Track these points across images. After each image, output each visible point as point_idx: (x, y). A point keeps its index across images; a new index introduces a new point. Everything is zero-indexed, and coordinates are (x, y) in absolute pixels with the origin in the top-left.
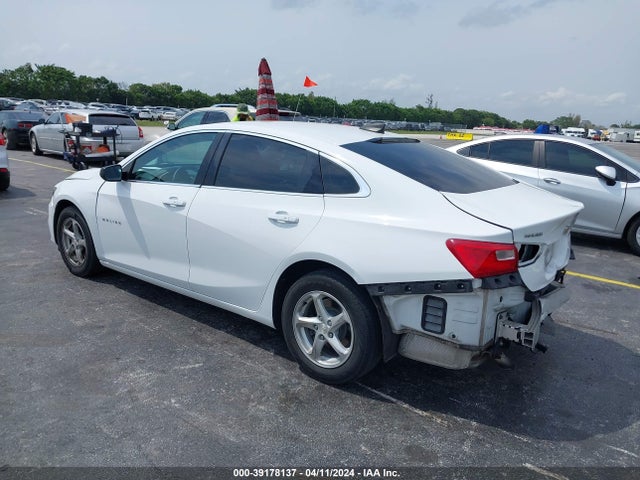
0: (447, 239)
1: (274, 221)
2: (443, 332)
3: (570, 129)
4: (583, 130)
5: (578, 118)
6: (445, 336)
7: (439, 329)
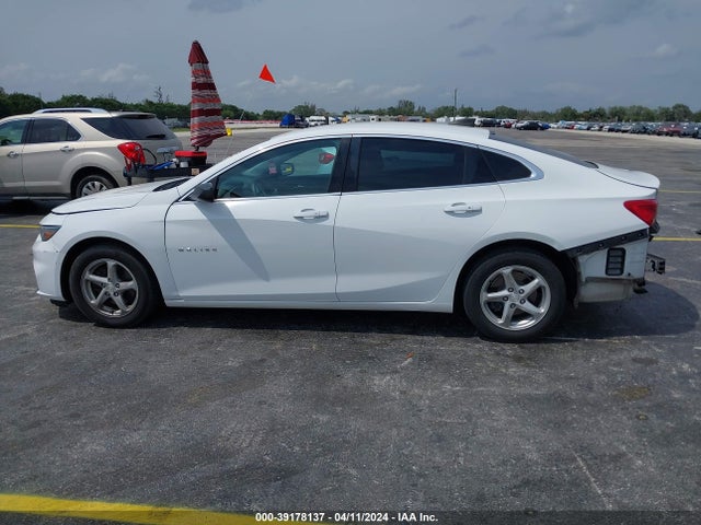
0: (623, 201)
1: (450, 213)
2: (622, 272)
3: (312, 118)
4: (323, 118)
5: (314, 107)
6: (624, 276)
7: (618, 272)
